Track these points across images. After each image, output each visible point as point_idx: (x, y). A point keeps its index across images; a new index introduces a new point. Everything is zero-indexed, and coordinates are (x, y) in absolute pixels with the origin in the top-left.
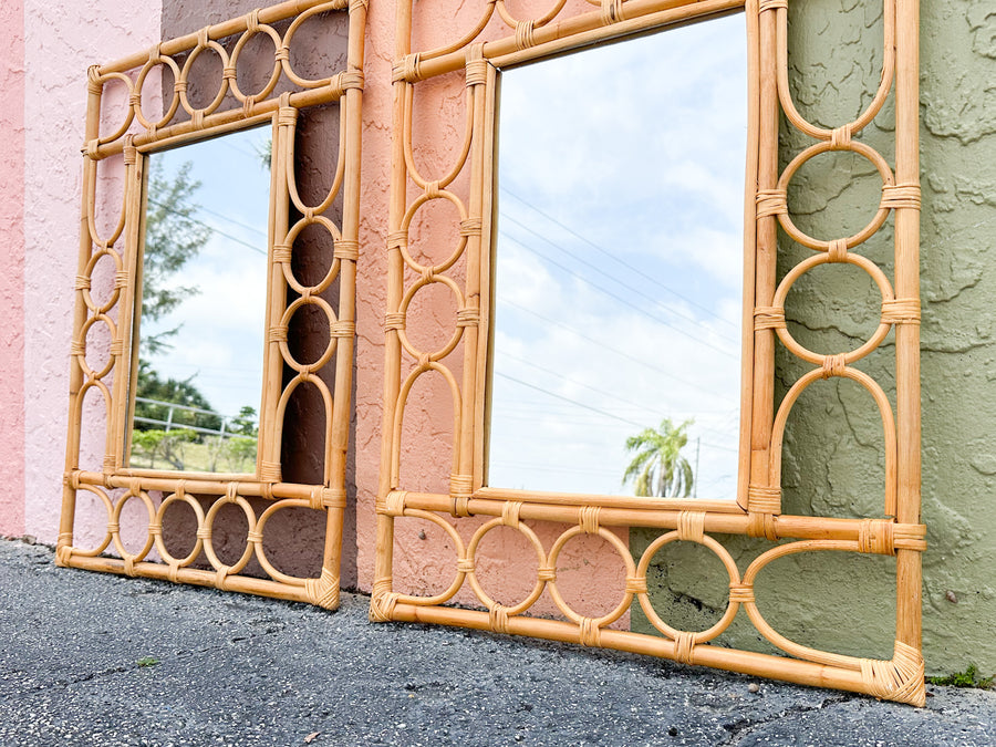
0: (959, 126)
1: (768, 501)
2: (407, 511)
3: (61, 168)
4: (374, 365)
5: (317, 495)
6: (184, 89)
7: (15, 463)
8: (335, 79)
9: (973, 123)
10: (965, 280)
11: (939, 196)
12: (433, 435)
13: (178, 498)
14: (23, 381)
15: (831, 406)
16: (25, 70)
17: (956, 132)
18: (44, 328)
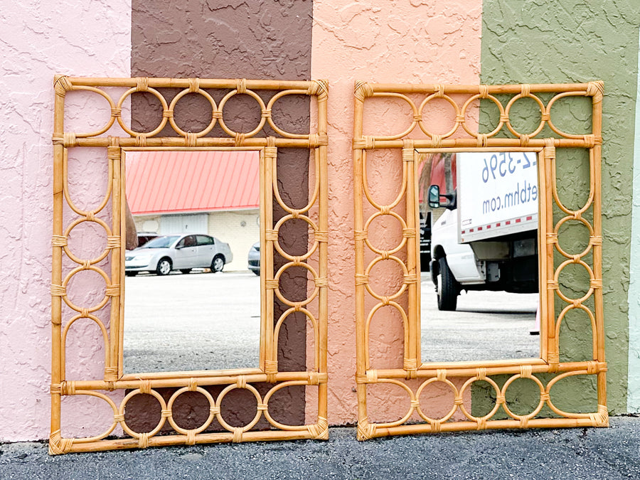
0: (607, 212)
1: (555, 359)
2: (380, 380)
6: (173, 116)
9: (611, 211)
17: (606, 214)
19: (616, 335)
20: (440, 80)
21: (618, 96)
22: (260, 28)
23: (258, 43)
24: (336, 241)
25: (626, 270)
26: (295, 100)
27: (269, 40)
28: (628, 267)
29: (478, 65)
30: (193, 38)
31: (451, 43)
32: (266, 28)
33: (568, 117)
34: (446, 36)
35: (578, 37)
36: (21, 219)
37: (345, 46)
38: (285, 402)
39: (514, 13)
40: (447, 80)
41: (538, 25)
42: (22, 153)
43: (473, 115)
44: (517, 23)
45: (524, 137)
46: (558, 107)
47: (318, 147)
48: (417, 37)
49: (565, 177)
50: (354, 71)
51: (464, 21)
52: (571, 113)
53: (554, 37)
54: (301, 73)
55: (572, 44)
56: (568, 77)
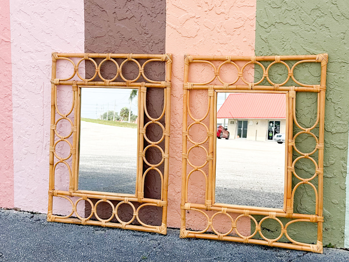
0: (332, 130)
1: (290, 211)
2: (191, 209)
3: (33, 81)
5: (160, 203)
6: (100, 71)
7: (9, 182)
8: (163, 82)
9: (334, 130)
10: (332, 163)
11: (326, 144)
12: (191, 184)
13: (104, 201)
14: (13, 153)
15: (302, 186)
16: (11, 41)
17: (331, 131)
18: (24, 136)
19: (338, 202)
20: (232, 54)
21: (340, 63)
22: (141, 28)
23: (140, 36)
24: (178, 136)
25: (344, 165)
26: (158, 64)
27: (145, 34)
28: (346, 163)
29: (254, 45)
30: (111, 34)
31: (238, 33)
32: (144, 28)
33: (307, 74)
34: (235, 29)
35: (313, 28)
36: (43, 116)
37: (182, 36)
38: (155, 213)
39: (274, 16)
40: (236, 53)
41: (288, 22)
42: (43, 87)
43: (251, 72)
44: (276, 21)
45: (276, 85)
46: (301, 68)
47: (166, 88)
48: (219, 31)
49: (305, 108)
50: (187, 49)
51: (245, 21)
52: (309, 72)
53: (299, 28)
54: (161, 50)
55: (310, 32)
56: (307, 51)
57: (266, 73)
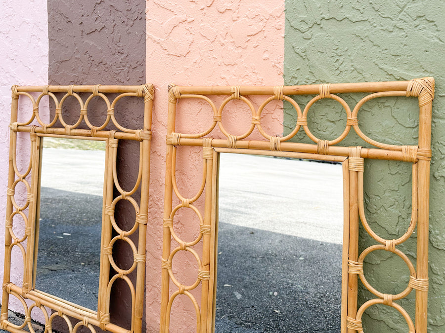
4: (155, 268)
6: (60, 112)
8: (138, 131)
11: (435, 276)
12: (184, 310)
13: (59, 315)
20: (244, 82)
22: (114, 45)
23: (113, 57)
27: (120, 54)
29: (281, 66)
30: (78, 56)
31: (255, 45)
32: (118, 44)
33: (388, 122)
34: (249, 38)
35: (400, 24)
37: (168, 55)
39: (318, 6)
40: (251, 81)
41: (347, 16)
43: (277, 117)
44: (323, 16)
45: (323, 143)
46: (375, 110)
47: (142, 140)
48: (223, 42)
49: (387, 194)
50: (175, 76)
51: (266, 21)
52: (394, 117)
53: (369, 27)
54: (140, 79)
55: (393, 34)
56: (388, 74)
57: (302, 118)
